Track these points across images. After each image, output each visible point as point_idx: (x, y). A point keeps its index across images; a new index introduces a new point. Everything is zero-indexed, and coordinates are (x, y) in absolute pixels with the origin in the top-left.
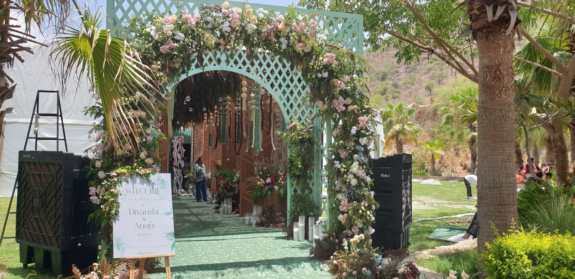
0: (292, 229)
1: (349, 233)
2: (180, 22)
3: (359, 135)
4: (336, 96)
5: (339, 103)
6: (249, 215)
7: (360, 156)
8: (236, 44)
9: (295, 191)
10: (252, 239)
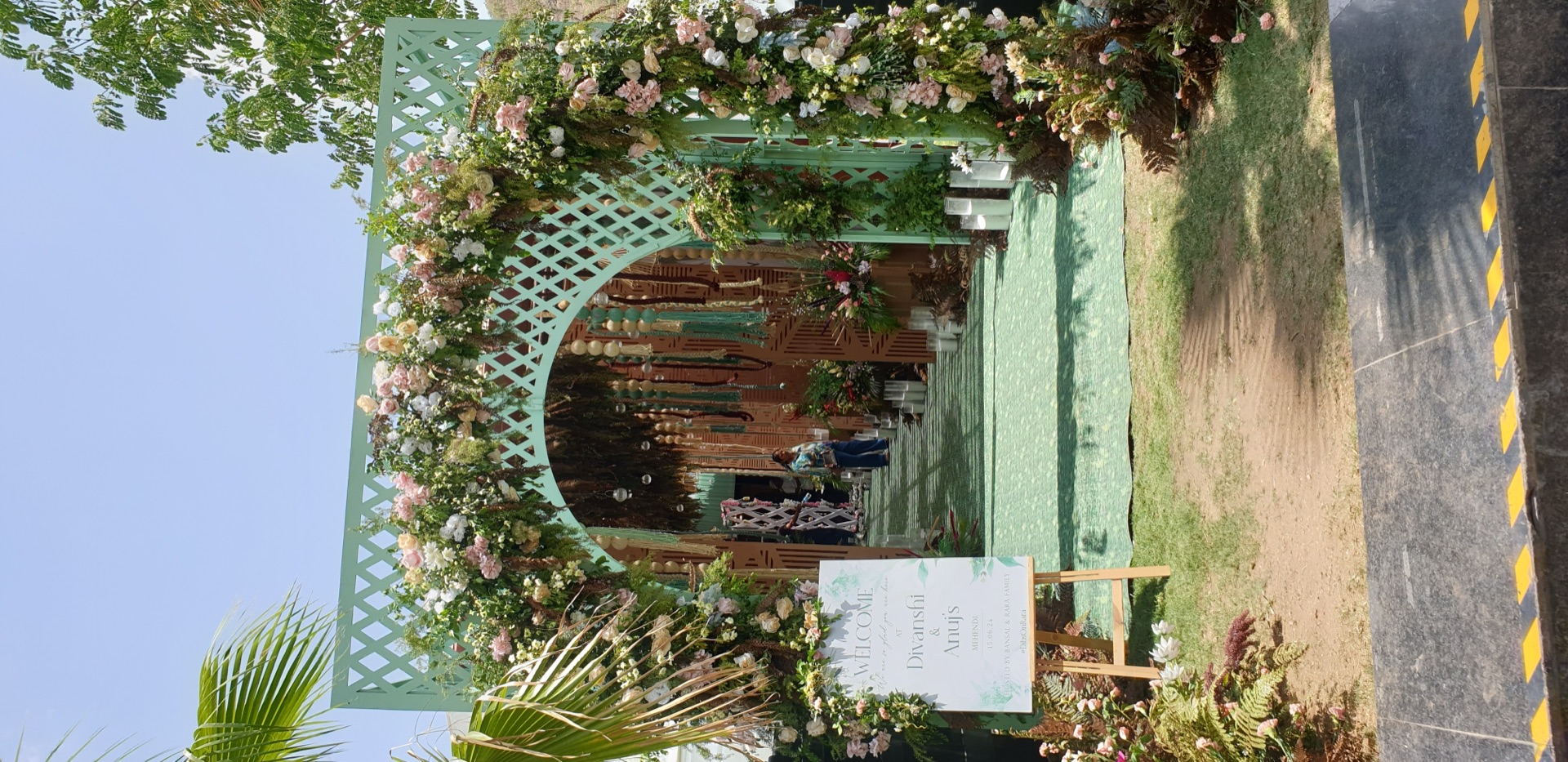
0: (979, 234)
1: (998, 82)
2: (418, 524)
3: (727, 43)
4: (616, 105)
5: (638, 98)
6: (931, 341)
7: (789, 41)
8: (475, 381)
9: (876, 220)
10: (998, 340)
